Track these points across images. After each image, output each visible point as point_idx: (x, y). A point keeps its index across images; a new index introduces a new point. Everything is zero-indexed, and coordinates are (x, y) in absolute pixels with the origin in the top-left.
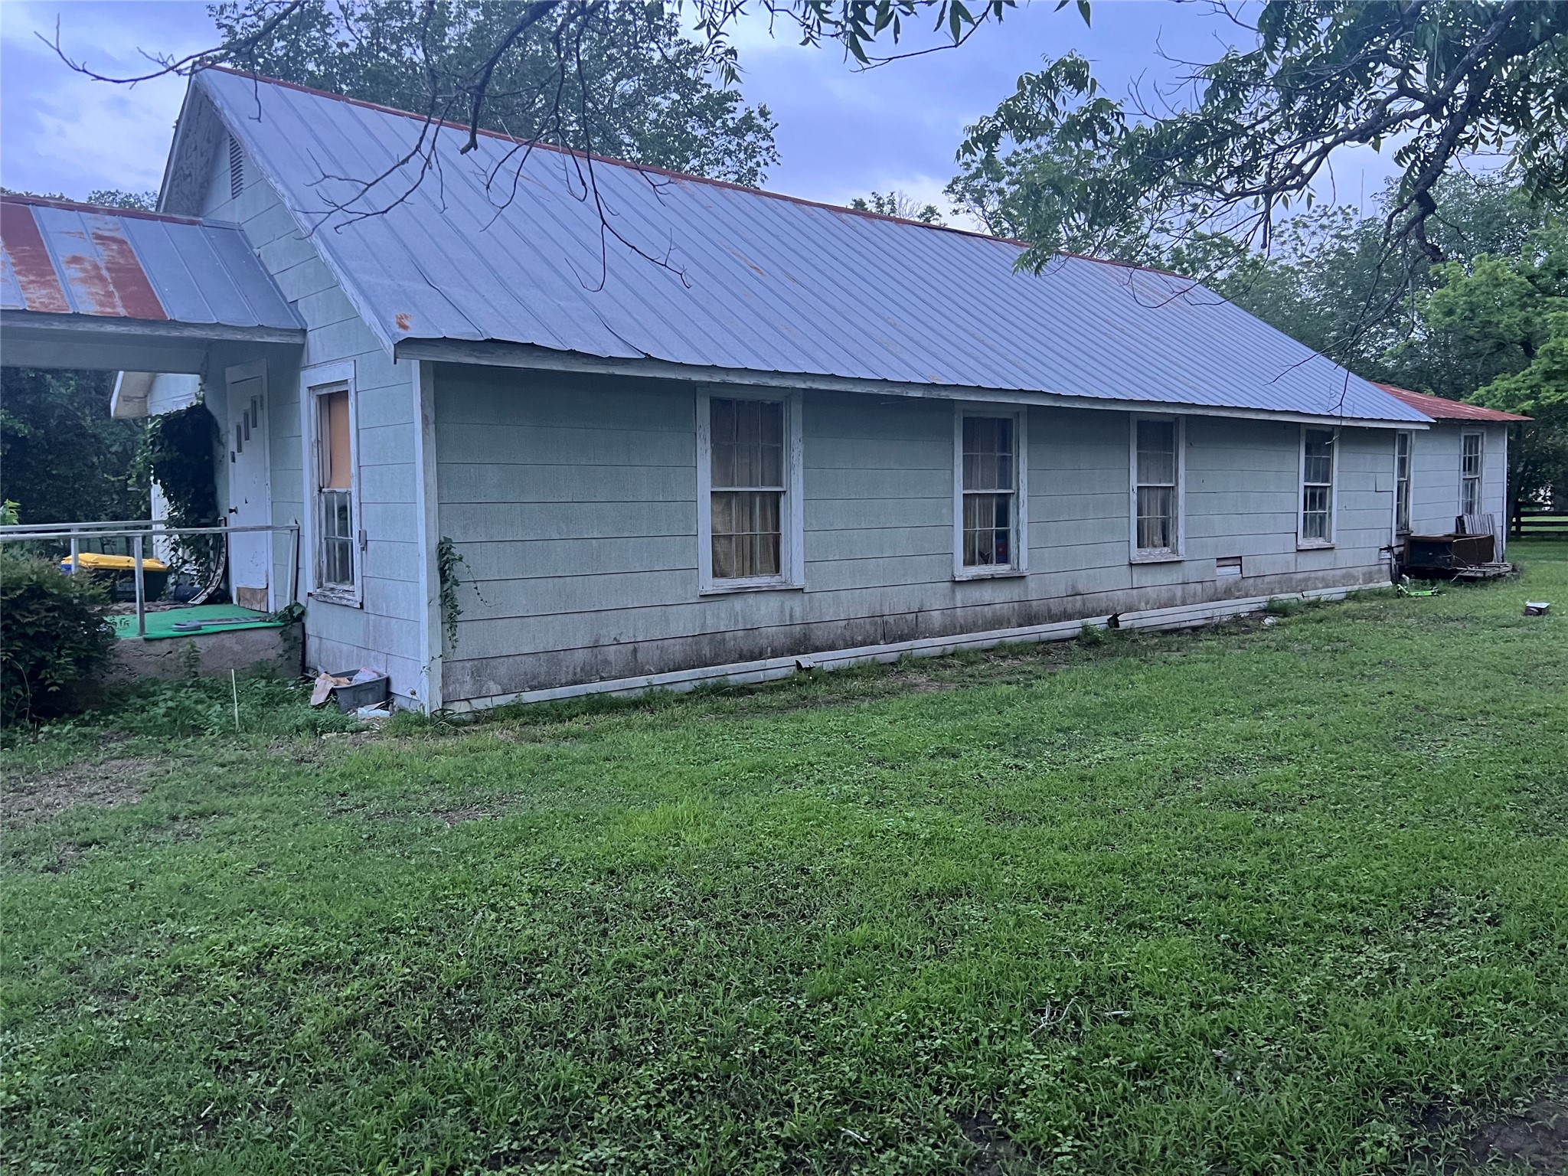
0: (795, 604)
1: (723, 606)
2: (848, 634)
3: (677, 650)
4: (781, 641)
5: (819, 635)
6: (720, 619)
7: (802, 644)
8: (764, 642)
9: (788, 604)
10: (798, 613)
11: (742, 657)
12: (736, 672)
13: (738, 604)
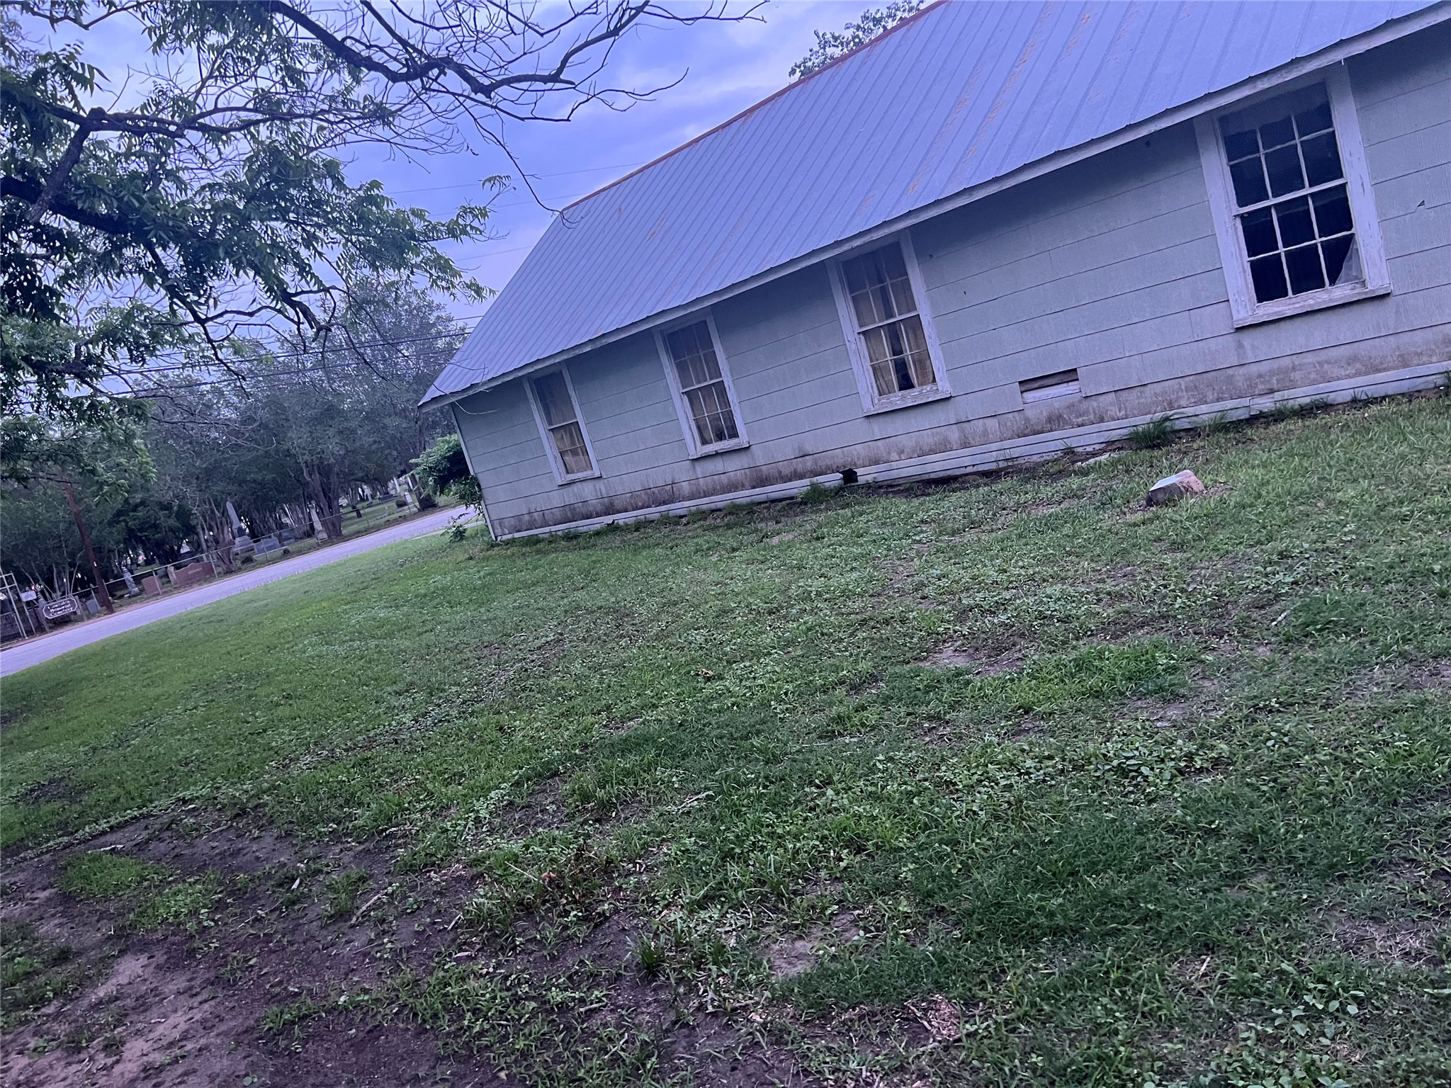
0: (600, 485)
1: (569, 489)
2: (633, 501)
3: (558, 514)
4: (599, 508)
5: (618, 503)
6: (570, 496)
7: (610, 510)
8: (591, 509)
9: (597, 486)
10: (604, 491)
11: (584, 518)
12: (583, 525)
13: (575, 488)
